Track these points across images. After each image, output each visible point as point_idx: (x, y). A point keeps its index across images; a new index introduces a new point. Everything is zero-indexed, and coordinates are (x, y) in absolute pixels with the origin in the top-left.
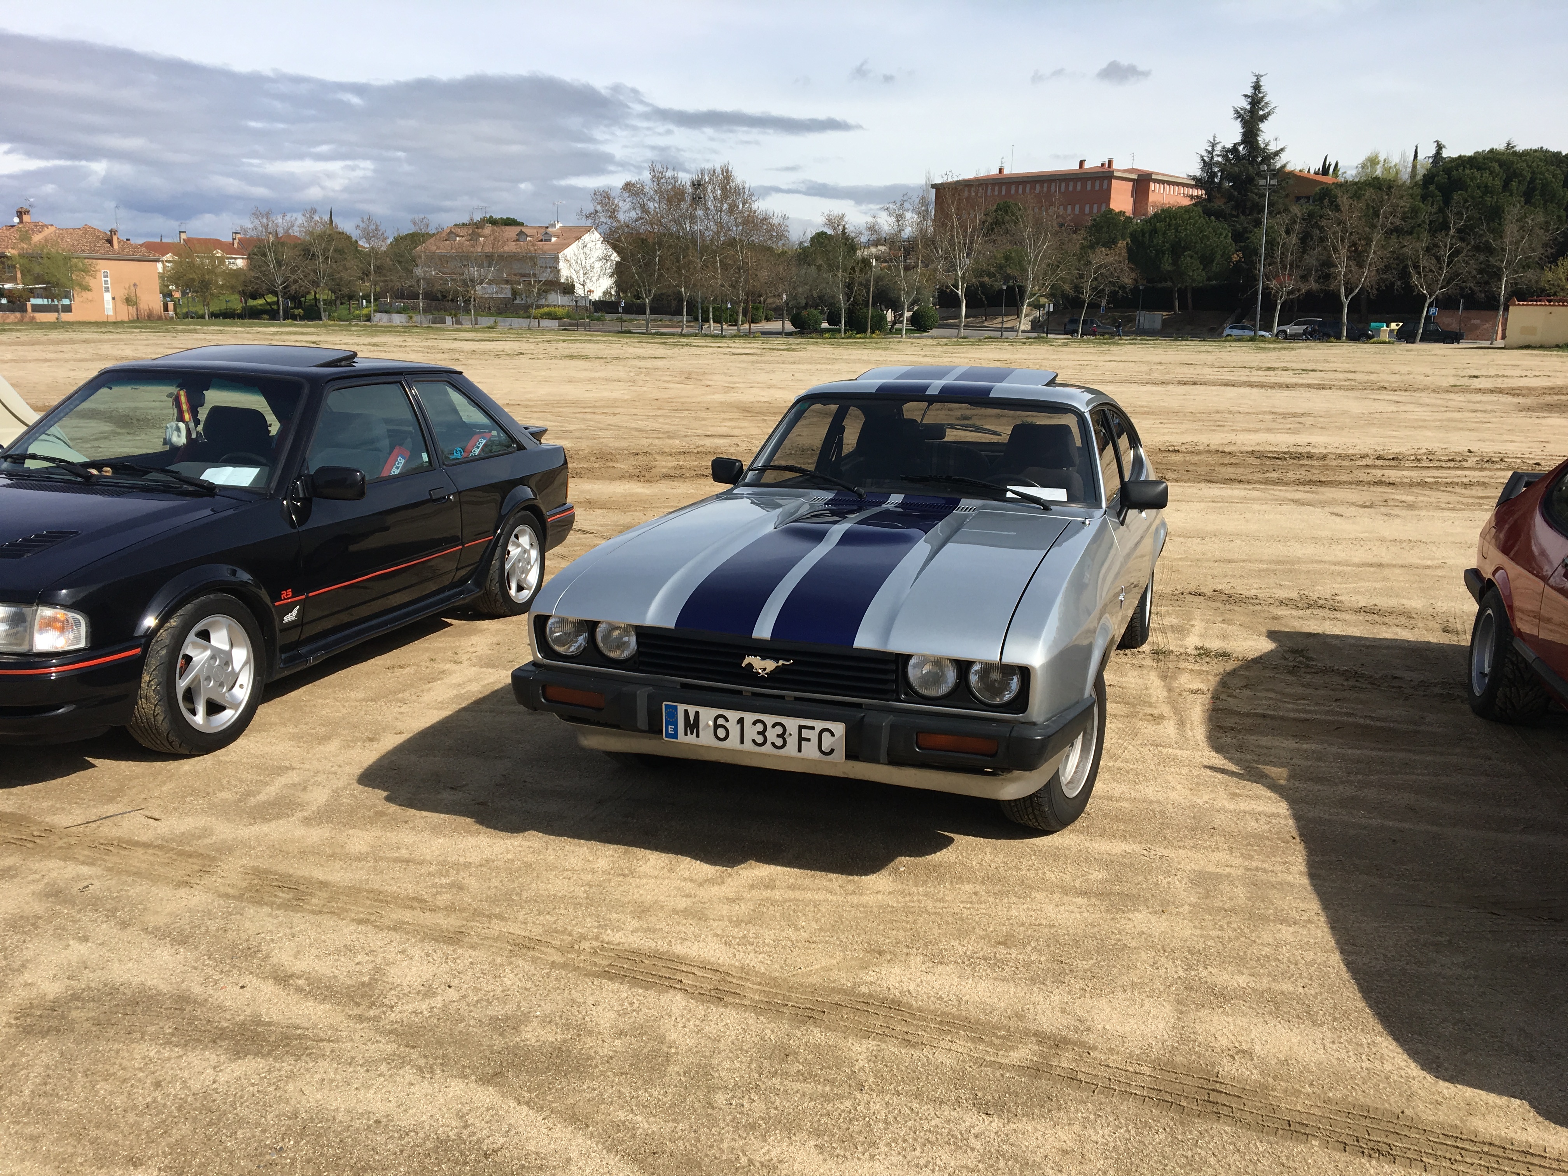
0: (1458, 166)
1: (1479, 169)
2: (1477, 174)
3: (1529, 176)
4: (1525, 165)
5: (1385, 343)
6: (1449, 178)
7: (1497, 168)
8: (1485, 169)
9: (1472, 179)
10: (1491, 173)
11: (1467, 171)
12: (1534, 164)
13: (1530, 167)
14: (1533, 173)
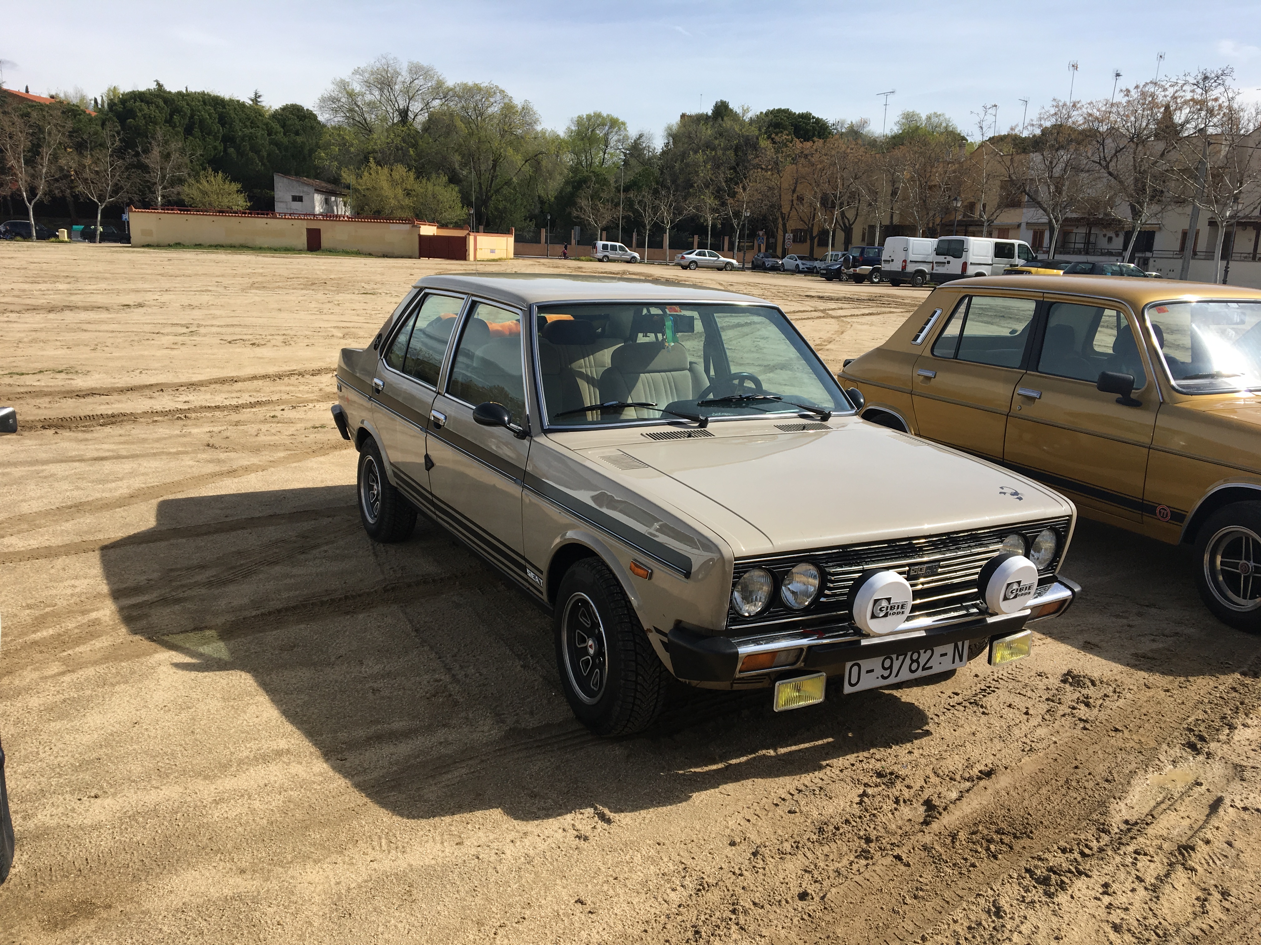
0: (131, 98)
1: (148, 103)
2: (144, 107)
3: (189, 112)
4: (184, 103)
5: (66, 242)
6: (124, 108)
7: (161, 103)
8: (152, 103)
9: (140, 110)
10: (157, 107)
11: (137, 104)
12: (193, 103)
13: (188, 104)
14: (192, 110)
